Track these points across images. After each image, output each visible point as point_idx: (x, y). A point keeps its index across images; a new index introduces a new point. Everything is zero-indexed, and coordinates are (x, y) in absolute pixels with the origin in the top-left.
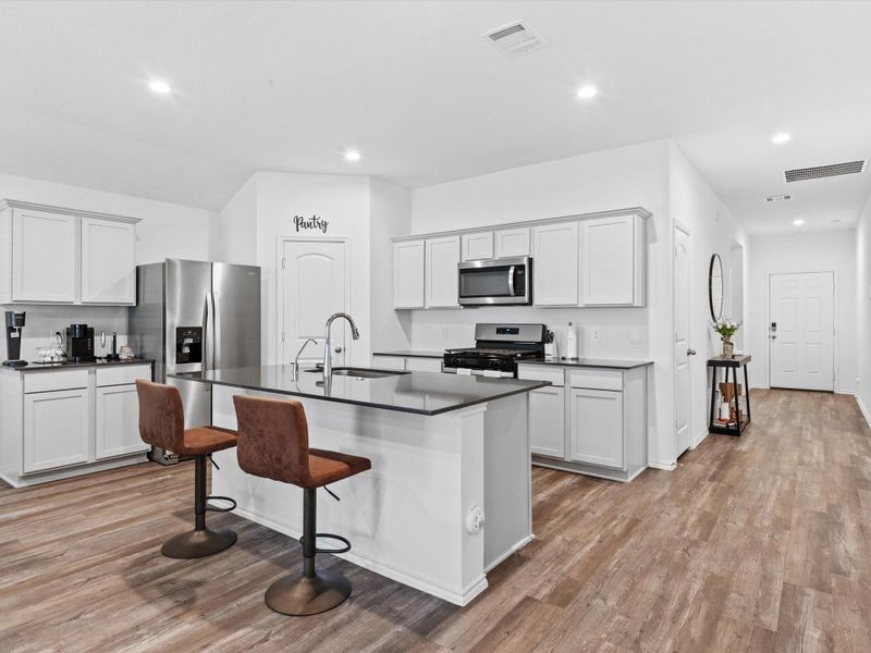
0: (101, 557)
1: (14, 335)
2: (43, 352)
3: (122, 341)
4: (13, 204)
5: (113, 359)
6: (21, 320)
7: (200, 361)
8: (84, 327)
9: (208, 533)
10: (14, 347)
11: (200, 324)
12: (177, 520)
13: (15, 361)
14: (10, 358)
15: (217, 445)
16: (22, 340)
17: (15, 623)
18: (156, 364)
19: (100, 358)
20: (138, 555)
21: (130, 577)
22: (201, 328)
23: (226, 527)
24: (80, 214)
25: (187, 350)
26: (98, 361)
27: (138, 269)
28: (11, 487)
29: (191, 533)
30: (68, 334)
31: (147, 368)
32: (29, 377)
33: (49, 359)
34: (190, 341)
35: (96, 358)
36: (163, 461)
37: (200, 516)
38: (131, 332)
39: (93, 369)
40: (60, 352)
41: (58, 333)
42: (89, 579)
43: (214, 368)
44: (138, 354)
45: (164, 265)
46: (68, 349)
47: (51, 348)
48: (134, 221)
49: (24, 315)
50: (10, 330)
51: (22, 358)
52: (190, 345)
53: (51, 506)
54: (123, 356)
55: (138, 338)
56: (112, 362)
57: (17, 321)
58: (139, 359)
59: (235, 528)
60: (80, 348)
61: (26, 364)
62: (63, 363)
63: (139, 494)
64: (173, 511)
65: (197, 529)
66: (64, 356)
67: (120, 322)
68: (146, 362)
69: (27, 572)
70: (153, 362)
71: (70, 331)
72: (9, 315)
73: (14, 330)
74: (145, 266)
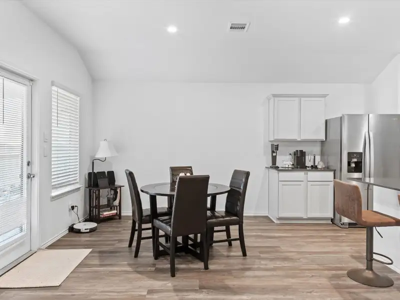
0: (316, 267)
1: (274, 154)
2: (285, 163)
3: (318, 158)
4: (275, 96)
5: (314, 168)
6: (277, 148)
7: (361, 172)
8: (301, 151)
9: (374, 273)
10: (274, 159)
11: (361, 150)
12: (354, 260)
13: (274, 166)
14: (273, 165)
15: (381, 223)
16: (277, 157)
17: (285, 284)
18: (336, 172)
19: (308, 167)
20: (334, 272)
21: (332, 282)
22: (362, 153)
23: (386, 274)
24: (300, 96)
25: (353, 165)
26: (308, 169)
27: (326, 121)
28: (273, 222)
29: (364, 270)
30: (295, 154)
31: (332, 174)
32: (281, 174)
33: (287, 166)
34: (355, 160)
35: (307, 167)
36: (340, 225)
37: (369, 262)
38: (322, 154)
39: (306, 172)
40: (292, 163)
41: (290, 154)
42: (313, 276)
43: (369, 177)
44: (326, 166)
45: (341, 118)
46: (294, 162)
47: (288, 161)
48: (324, 96)
49: (278, 145)
50: (273, 152)
51: (277, 165)
52: (355, 163)
53: (290, 235)
54: (319, 167)
55: (326, 157)
56: (314, 169)
57: (275, 148)
58: (327, 169)
59: (391, 276)
60: (300, 162)
61: (279, 168)
62: (292, 168)
63: (329, 240)
64: (350, 254)
65: (367, 269)
66: (293, 165)
67: (317, 149)
68: (331, 170)
69: (286, 262)
70: (335, 171)
71: (295, 153)
72: (272, 145)
73: (274, 152)
74: (330, 119)
